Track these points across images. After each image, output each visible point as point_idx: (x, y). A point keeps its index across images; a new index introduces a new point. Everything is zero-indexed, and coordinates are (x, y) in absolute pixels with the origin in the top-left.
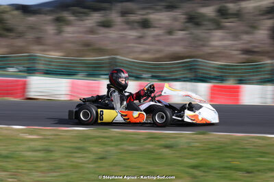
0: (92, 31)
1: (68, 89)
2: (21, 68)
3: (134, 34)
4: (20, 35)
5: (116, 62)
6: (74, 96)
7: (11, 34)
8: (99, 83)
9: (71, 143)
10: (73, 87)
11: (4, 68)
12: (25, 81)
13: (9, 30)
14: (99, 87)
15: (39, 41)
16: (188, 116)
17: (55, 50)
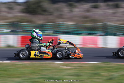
0: (88, 11)
1: (81, 41)
3: (111, 11)
8: (97, 38)
9: (90, 70)
10: (84, 40)
12: (57, 38)
15: (60, 16)
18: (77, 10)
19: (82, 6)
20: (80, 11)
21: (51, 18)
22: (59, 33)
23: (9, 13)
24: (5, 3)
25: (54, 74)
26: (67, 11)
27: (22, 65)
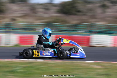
18: (109, 10)
19: (114, 7)
20: (112, 12)
21: (84, 18)
22: (91, 33)
23: (45, 13)
24: (42, 4)
25: (84, 73)
26: (99, 12)
27: (54, 64)
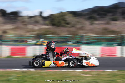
0: (108, 23)
1: (100, 51)
2: (74, 42)
4: (73, 26)
5: (123, 37)
6: (103, 55)
7: (69, 26)
8: (116, 48)
9: (107, 78)
10: (102, 50)
11: (66, 42)
13: (68, 24)
14: (115, 50)
15: (82, 28)
16: (85, 62)
17: (91, 33)
22: (81, 44)
